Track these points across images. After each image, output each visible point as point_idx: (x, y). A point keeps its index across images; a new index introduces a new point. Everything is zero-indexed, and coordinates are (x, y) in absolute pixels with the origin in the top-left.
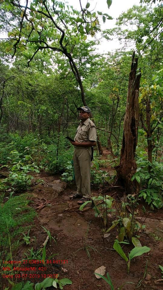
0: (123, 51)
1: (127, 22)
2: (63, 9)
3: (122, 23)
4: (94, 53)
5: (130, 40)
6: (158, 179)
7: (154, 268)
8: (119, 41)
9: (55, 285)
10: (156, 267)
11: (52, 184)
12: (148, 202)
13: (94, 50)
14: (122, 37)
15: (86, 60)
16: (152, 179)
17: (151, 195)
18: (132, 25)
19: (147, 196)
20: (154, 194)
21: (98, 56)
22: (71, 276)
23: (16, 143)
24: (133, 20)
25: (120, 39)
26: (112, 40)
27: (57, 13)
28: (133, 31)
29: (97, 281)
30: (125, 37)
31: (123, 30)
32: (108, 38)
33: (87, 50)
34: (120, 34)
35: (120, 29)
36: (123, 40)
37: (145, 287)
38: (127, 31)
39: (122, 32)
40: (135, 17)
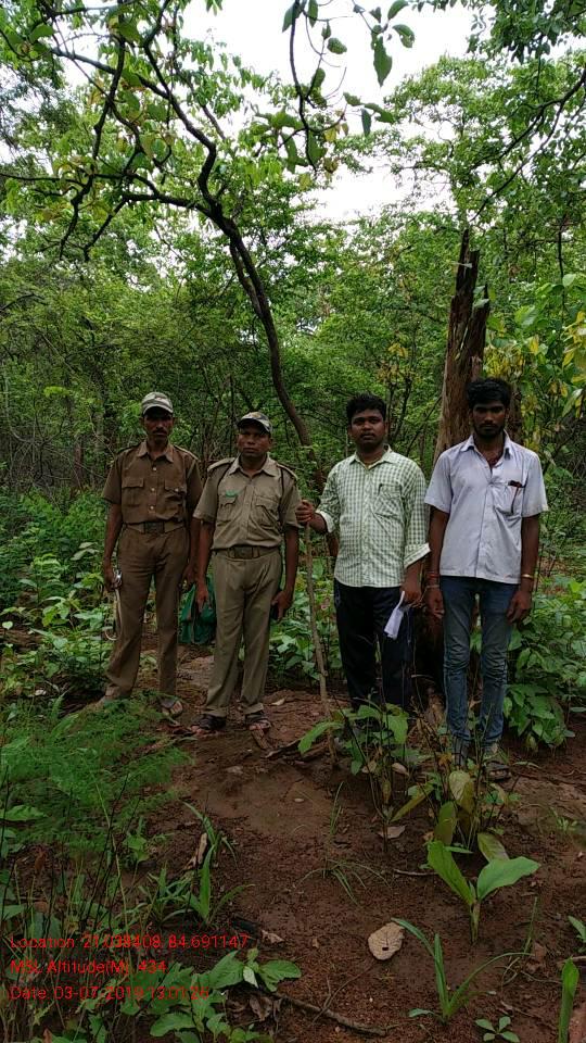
0: (407, 210)
1: (420, 113)
2: (208, 66)
3: (404, 116)
4: (312, 218)
5: (432, 174)
6: (548, 651)
7: (554, 925)
8: (392, 177)
9: (250, 978)
10: (561, 924)
11: (190, 672)
12: (516, 727)
13: (312, 207)
14: (403, 162)
15: (283, 240)
16: (528, 649)
17: (526, 702)
18: (438, 122)
19: (515, 706)
20: (534, 701)
21: (323, 229)
22: (296, 954)
23: (43, 531)
24: (440, 107)
25: (396, 170)
26: (370, 171)
27: (185, 78)
28: (440, 142)
29: (380, 967)
30: (413, 164)
31: (406, 141)
32: (355, 167)
33: (285, 206)
34: (397, 152)
35: (396, 135)
36: (407, 173)
37: (529, 980)
38: (420, 141)
39: (403, 144)
40: (449, 97)
